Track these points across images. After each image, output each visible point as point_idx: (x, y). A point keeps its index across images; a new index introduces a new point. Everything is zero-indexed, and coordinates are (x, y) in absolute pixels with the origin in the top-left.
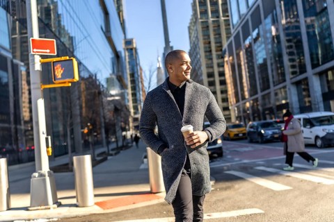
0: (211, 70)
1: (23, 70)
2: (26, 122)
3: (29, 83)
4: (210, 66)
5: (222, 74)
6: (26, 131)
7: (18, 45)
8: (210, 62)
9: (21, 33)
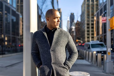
0: (88, 23)
1: (21, 17)
2: (21, 36)
3: (23, 22)
4: (88, 21)
5: (93, 24)
6: (21, 39)
7: (19, 8)
8: (88, 19)
9: (21, 3)
